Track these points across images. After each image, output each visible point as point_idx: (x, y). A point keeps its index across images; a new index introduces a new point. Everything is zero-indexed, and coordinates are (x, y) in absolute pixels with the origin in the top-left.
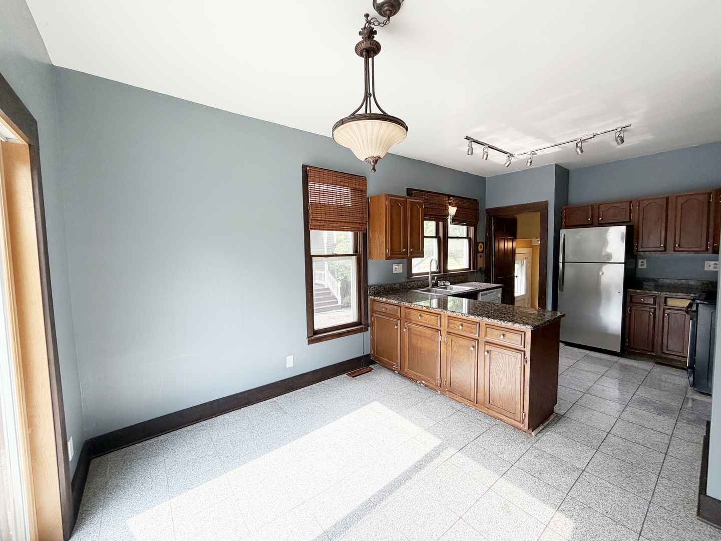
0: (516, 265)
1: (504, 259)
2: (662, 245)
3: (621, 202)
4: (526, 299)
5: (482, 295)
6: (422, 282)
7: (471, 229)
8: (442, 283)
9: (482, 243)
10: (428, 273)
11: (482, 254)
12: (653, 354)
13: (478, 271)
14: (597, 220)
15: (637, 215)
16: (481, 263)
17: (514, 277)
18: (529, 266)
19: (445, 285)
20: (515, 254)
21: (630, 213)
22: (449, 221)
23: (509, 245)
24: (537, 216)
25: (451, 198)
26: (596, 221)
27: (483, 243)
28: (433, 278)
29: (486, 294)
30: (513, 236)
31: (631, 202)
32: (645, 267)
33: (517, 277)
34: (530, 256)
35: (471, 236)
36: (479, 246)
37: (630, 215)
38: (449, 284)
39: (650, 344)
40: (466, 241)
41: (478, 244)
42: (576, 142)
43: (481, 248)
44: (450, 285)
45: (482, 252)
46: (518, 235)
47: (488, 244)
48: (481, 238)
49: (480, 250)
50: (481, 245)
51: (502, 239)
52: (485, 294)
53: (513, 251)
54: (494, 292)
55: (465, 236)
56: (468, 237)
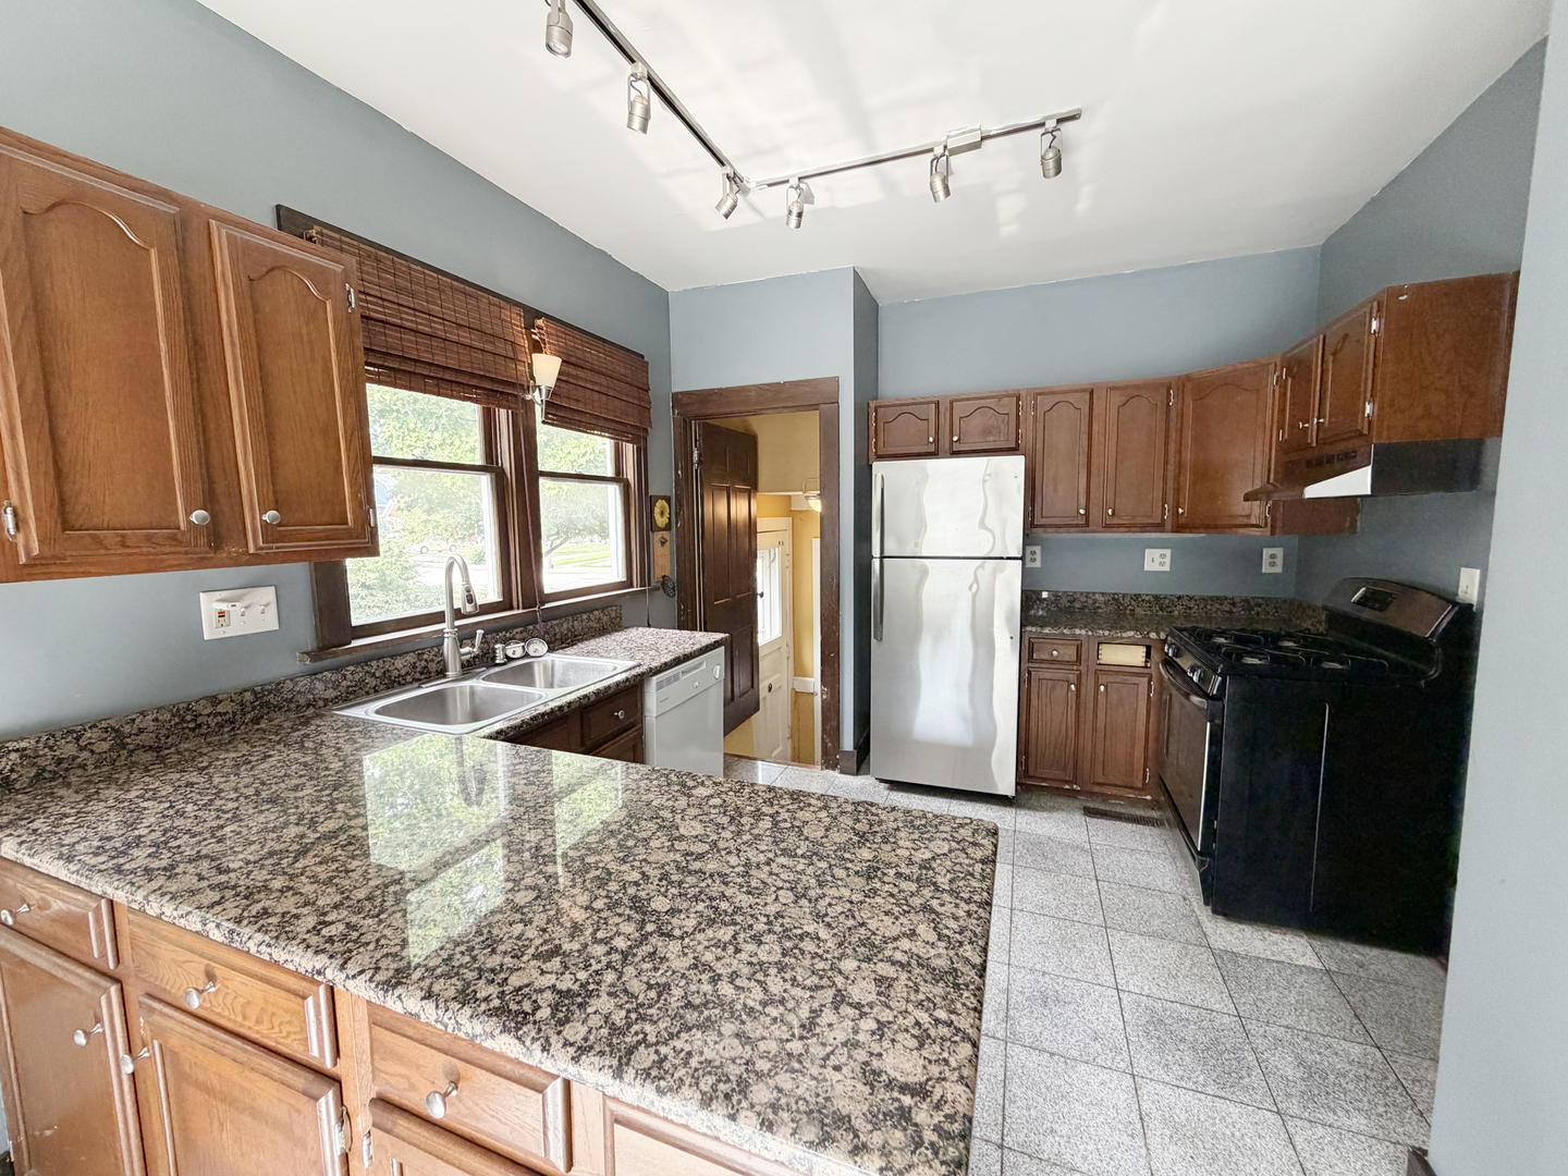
0: (759, 562)
1: (730, 545)
2: (1082, 511)
3: (1000, 397)
4: (784, 649)
5: (660, 686)
6: (411, 658)
7: (629, 450)
8: (515, 649)
9: (663, 498)
10: (438, 617)
11: (666, 534)
12: (1075, 786)
13: (657, 589)
14: (947, 442)
15: (1030, 434)
16: (664, 561)
17: (755, 595)
18: (787, 564)
19: (527, 655)
20: (756, 533)
21: (1018, 428)
22: (539, 411)
23: (740, 508)
24: (811, 423)
25: (540, 322)
26: (944, 444)
27: (668, 500)
28: (464, 637)
29: (676, 678)
30: (749, 482)
31: (1018, 399)
32: (1038, 564)
33: (762, 595)
34: (787, 537)
35: (630, 473)
36: (657, 511)
37: (1017, 433)
38: (546, 648)
39: (1071, 765)
40: (614, 491)
41: (652, 501)
42: (930, 156)
43: (662, 514)
44: (551, 650)
45: (668, 528)
46: (763, 479)
47: (685, 500)
48: (662, 481)
49: (661, 521)
50: (662, 507)
51: (721, 489)
52: (669, 681)
53: (751, 525)
54: (700, 664)
55: (610, 473)
56: (618, 478)
